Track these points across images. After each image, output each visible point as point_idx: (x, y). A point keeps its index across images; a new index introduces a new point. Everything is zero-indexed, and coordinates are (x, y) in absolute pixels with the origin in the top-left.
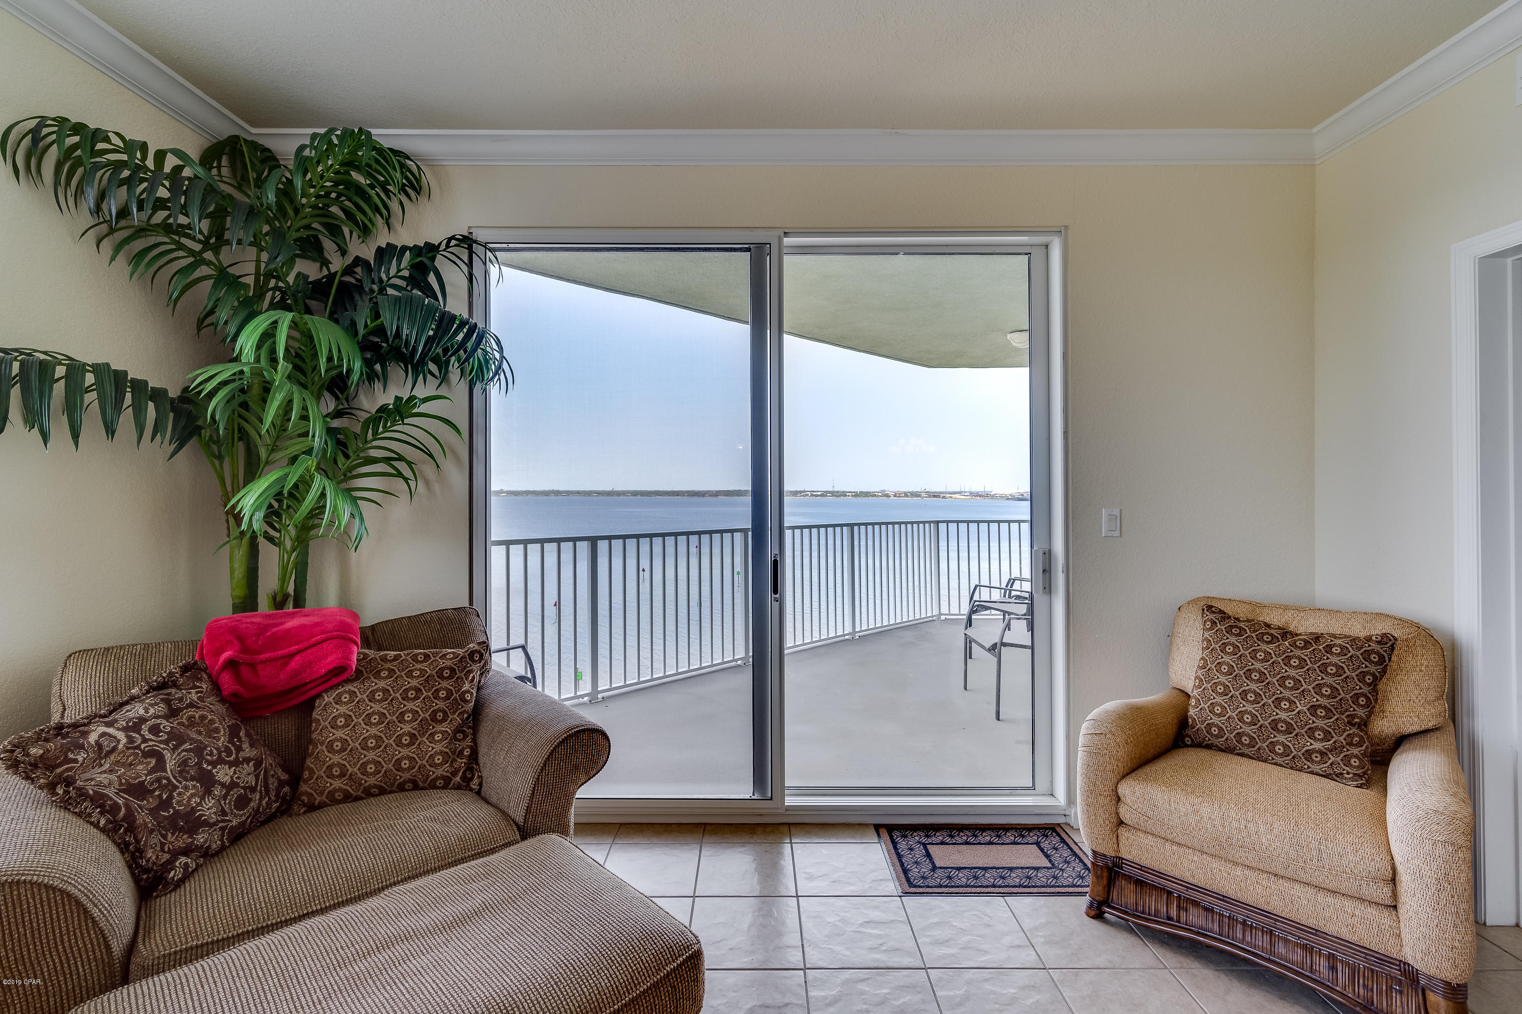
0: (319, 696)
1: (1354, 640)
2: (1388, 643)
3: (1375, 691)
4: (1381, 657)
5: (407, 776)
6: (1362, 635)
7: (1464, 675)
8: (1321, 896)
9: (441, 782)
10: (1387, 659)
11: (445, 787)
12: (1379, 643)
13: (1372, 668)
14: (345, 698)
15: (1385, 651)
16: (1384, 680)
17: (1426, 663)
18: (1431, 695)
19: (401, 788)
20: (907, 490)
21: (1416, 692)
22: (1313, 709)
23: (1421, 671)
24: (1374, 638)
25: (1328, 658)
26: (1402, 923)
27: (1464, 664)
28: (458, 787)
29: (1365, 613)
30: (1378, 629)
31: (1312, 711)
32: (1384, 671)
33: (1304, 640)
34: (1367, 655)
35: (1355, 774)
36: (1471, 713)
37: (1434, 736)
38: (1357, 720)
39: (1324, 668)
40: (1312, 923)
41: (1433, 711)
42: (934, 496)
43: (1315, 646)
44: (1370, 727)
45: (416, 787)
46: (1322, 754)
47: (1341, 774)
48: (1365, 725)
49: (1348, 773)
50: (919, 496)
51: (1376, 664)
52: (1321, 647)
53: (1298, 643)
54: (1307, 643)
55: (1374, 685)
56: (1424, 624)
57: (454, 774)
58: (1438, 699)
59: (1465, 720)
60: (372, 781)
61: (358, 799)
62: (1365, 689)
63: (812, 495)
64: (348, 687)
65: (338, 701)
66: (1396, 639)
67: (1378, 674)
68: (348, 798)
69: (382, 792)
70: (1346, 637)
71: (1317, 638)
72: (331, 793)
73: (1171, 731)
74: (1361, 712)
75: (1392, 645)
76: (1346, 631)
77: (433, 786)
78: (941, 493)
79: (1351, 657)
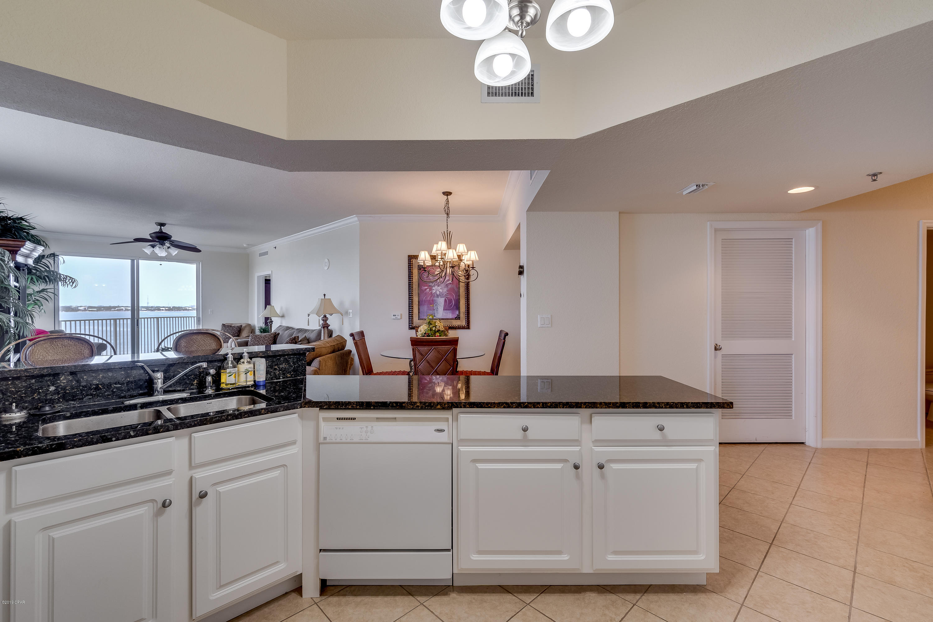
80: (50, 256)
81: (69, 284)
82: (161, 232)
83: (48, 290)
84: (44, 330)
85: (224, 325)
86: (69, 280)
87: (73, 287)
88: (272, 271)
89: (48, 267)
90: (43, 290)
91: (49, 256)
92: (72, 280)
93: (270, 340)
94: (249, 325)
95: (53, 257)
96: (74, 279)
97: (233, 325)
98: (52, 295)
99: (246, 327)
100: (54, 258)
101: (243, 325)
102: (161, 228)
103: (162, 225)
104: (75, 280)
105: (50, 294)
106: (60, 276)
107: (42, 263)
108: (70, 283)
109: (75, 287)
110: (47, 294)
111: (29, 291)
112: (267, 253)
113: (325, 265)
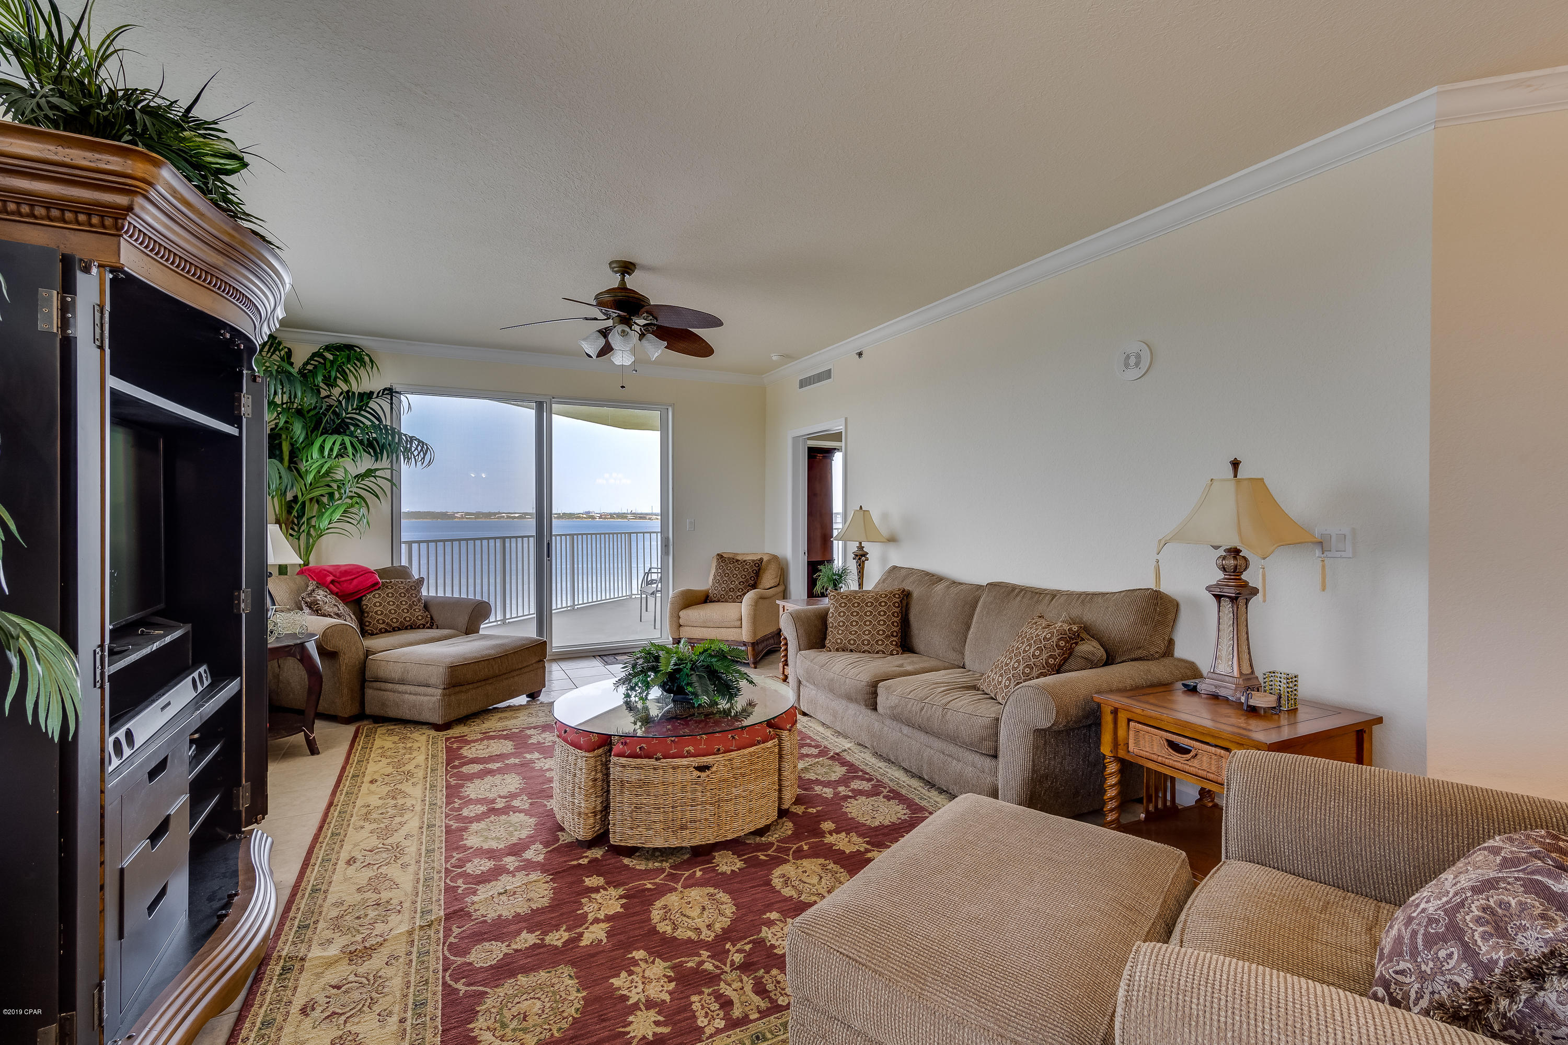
0: (365, 596)
1: (752, 561)
4: (760, 566)
5: (409, 623)
6: (754, 559)
9: (422, 626)
10: (762, 566)
11: (423, 628)
12: (758, 561)
14: (377, 596)
15: (761, 564)
16: (761, 572)
19: (406, 628)
20: (612, 511)
25: (746, 567)
26: (742, 630)
28: (428, 628)
30: (759, 557)
32: (761, 570)
34: (756, 566)
38: (750, 585)
39: (745, 570)
42: (641, 518)
45: (412, 628)
48: (754, 586)
50: (626, 517)
51: (759, 568)
53: (738, 563)
54: (741, 564)
57: (427, 623)
60: (395, 625)
61: (390, 632)
62: (756, 574)
63: (508, 517)
64: (377, 592)
65: (374, 596)
67: (759, 571)
68: (387, 631)
69: (399, 629)
72: (380, 630)
73: (703, 599)
74: (752, 582)
75: (763, 562)
77: (419, 628)
78: (647, 514)
79: (751, 566)
80: (383, 394)
81: (418, 455)
82: (623, 288)
83: (378, 473)
84: (367, 569)
85: (720, 556)
86: (417, 446)
87: (424, 465)
88: (846, 419)
89: (379, 419)
90: (369, 473)
91: (380, 394)
92: (422, 447)
93: (894, 613)
94: (775, 558)
95: (389, 397)
96: (426, 445)
97: (739, 558)
98: (386, 485)
99: (769, 561)
100: (392, 399)
101: (765, 559)
102: (623, 280)
103: (626, 268)
104: (427, 448)
105: (380, 482)
106: (400, 439)
107: (368, 409)
108: (419, 453)
109: (430, 463)
110: (375, 481)
111: (339, 475)
112: (827, 375)
113: (1127, 365)
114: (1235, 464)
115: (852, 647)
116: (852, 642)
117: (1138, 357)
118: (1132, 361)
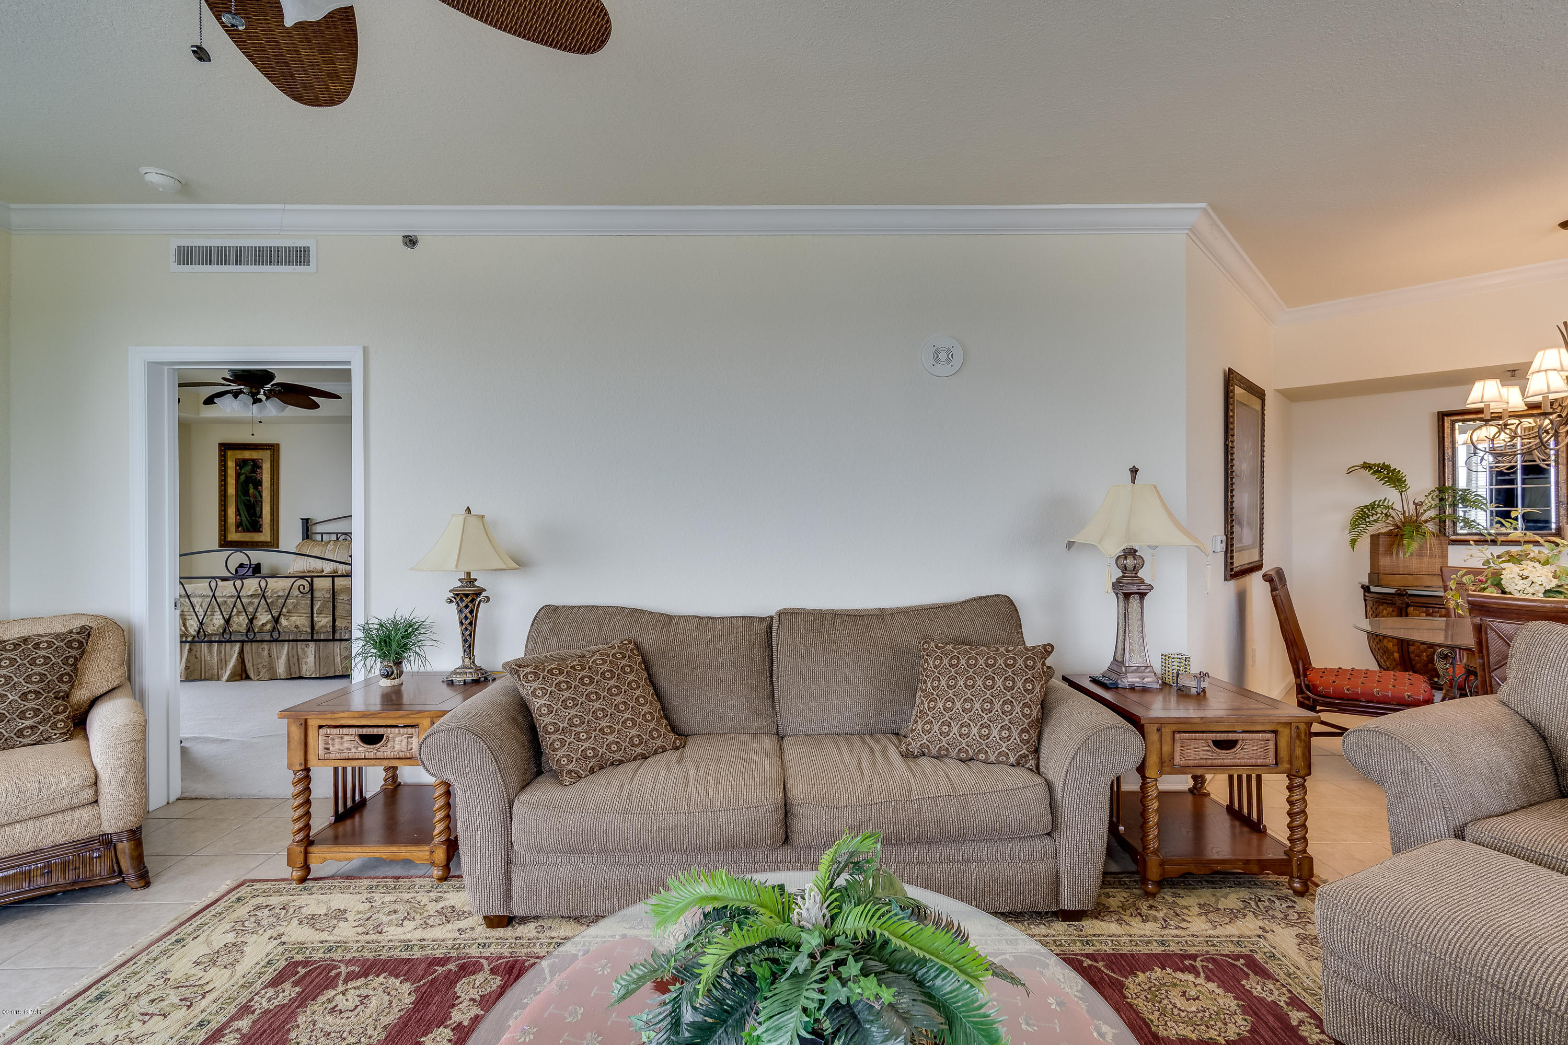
1: (58, 636)
2: (86, 632)
3: (76, 670)
4: (81, 643)
6: (64, 630)
7: (137, 648)
8: (39, 823)
10: (85, 644)
12: (79, 633)
13: (74, 653)
15: (84, 638)
16: (82, 661)
17: (112, 642)
18: (116, 665)
21: (106, 664)
22: (24, 697)
23: (109, 648)
24: (74, 631)
25: (36, 653)
26: (101, 809)
27: (137, 640)
29: (64, 615)
30: (77, 624)
31: (23, 697)
32: (83, 653)
33: (13, 644)
34: (69, 644)
35: (60, 734)
36: (141, 673)
37: (117, 692)
38: (62, 694)
39: (33, 662)
40: (31, 847)
41: (117, 674)
43: (24, 647)
44: (71, 698)
46: (32, 728)
47: (50, 737)
48: (68, 697)
49: (55, 734)
51: (77, 649)
52: (29, 646)
53: (7, 647)
54: (16, 646)
55: (75, 665)
56: (109, 616)
58: (120, 665)
59: (137, 678)
62: (68, 669)
66: (91, 628)
67: (78, 656)
70: (51, 634)
71: (25, 640)
74: (65, 687)
75: (89, 633)
76: (49, 631)
79: (56, 648)
112: (300, 256)
113: (937, 359)
114: (1134, 471)
115: (617, 757)
116: (614, 747)
117: (950, 353)
118: (943, 356)
